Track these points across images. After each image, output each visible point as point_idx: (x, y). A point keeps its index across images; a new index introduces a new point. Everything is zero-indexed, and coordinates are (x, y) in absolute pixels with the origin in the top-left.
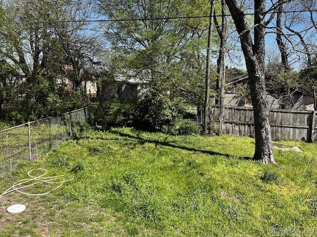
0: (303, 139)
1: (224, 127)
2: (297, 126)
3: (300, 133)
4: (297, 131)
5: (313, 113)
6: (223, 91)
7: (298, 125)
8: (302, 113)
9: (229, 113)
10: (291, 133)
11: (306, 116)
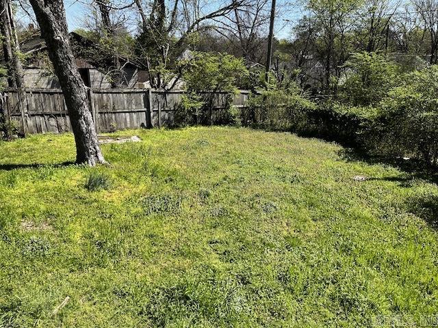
0: (142, 125)
1: (30, 122)
2: (133, 110)
3: (138, 118)
4: (134, 115)
5: (148, 91)
6: (20, 64)
7: (134, 108)
8: (137, 93)
9: (35, 100)
10: (128, 120)
11: (142, 95)
